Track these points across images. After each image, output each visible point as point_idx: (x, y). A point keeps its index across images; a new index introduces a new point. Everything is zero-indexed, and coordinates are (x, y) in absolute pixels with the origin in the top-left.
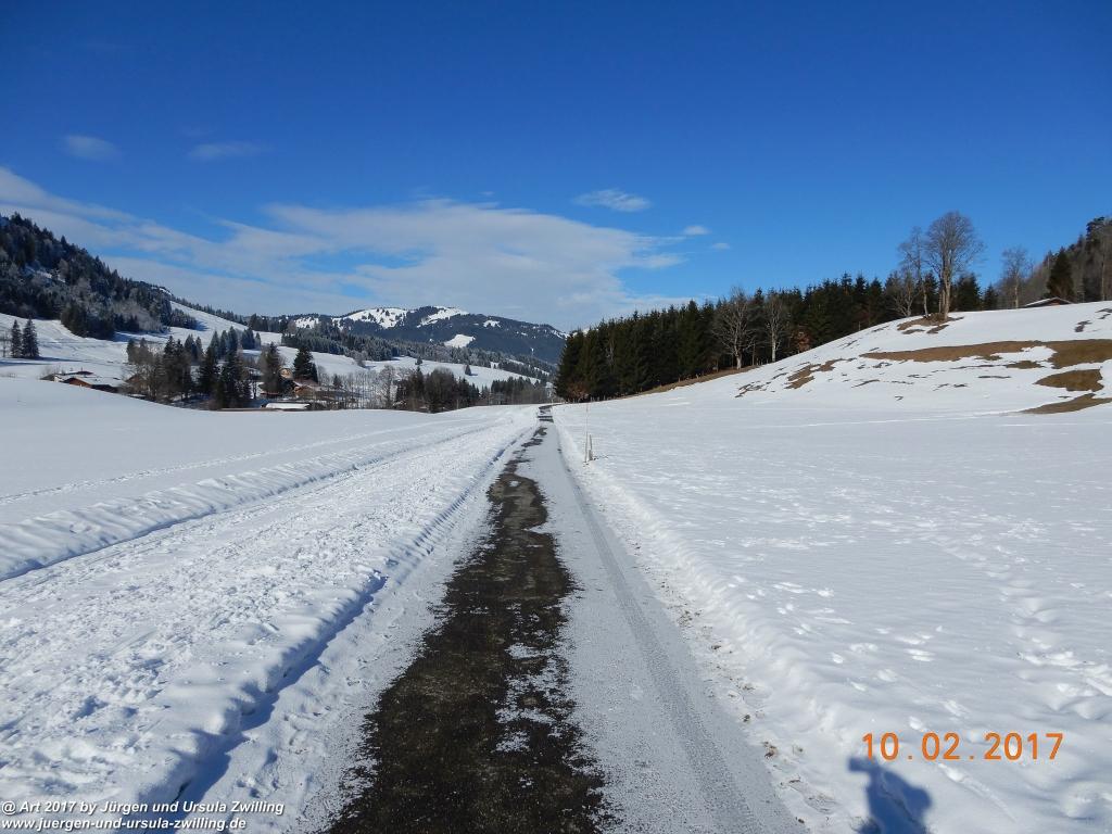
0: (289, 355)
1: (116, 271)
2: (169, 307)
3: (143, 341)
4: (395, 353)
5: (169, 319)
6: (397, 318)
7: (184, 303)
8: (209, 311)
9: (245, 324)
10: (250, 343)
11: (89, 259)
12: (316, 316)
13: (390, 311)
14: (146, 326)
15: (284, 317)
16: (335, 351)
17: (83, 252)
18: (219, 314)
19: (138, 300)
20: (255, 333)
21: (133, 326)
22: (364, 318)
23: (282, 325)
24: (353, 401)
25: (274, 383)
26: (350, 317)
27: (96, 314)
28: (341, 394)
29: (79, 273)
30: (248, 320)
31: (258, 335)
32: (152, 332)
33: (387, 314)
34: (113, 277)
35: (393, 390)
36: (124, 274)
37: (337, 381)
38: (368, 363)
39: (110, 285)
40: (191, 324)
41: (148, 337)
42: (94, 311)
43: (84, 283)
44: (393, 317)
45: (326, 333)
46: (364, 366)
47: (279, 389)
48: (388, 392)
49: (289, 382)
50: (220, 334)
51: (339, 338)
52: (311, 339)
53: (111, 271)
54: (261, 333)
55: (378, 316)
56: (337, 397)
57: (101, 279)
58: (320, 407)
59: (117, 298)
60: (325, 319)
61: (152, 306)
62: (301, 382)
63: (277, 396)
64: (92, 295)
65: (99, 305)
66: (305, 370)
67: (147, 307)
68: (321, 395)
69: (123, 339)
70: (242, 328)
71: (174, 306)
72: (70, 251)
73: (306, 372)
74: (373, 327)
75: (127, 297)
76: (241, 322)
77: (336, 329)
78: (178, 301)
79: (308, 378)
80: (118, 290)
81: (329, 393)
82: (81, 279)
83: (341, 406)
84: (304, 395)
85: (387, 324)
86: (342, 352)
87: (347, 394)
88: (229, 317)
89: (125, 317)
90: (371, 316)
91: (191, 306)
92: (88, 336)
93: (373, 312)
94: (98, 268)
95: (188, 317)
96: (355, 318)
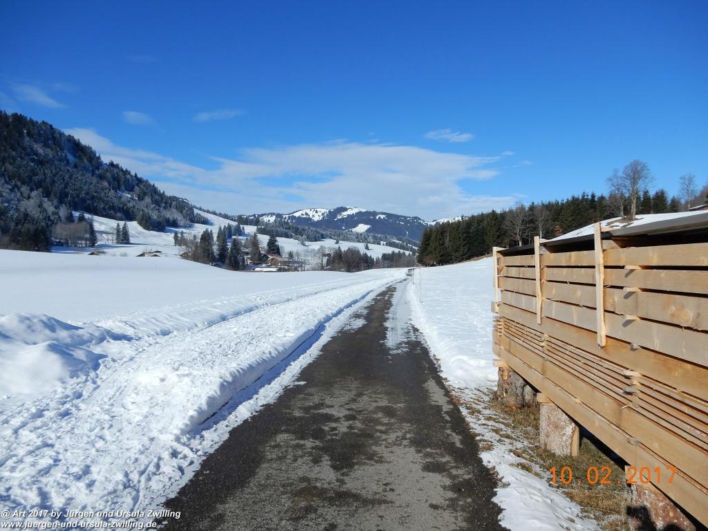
0: (264, 240)
1: (164, 192)
2: (193, 212)
3: (182, 233)
4: (323, 237)
5: (194, 220)
6: (323, 214)
7: (200, 209)
8: (214, 213)
9: (235, 221)
10: (239, 232)
11: (150, 185)
12: (274, 214)
13: (318, 210)
14: (181, 223)
15: (254, 215)
16: (287, 236)
17: (147, 181)
18: (220, 215)
19: (177, 208)
20: (241, 226)
21: (175, 224)
22: (302, 214)
23: (256, 221)
24: (301, 266)
25: (257, 256)
26: (294, 214)
27: (155, 217)
28: (295, 262)
29: (145, 194)
30: (236, 218)
31: (243, 228)
32: (185, 227)
33: (317, 212)
34: (162, 195)
35: (325, 259)
36: (168, 194)
37: (291, 255)
38: (307, 243)
39: (162, 201)
40: (205, 222)
41: (184, 230)
42: (154, 216)
43: (148, 200)
44: (320, 214)
45: (282, 225)
46: (304, 245)
47: (260, 260)
48: (322, 261)
49: (265, 255)
50: (222, 228)
51: (289, 229)
52: (274, 229)
53: (162, 192)
54: (245, 226)
55: (311, 214)
56: (292, 264)
57: (156, 197)
58: (285, 270)
59: (165, 208)
60: (279, 216)
61: (184, 211)
62: (272, 256)
63: (258, 264)
64: (153, 206)
65: (156, 212)
66: (274, 249)
67: (181, 212)
68: (285, 263)
69: (171, 231)
70: (234, 224)
71: (196, 211)
72: (140, 181)
73: (274, 250)
74: (307, 221)
75: (170, 207)
76: (232, 220)
77: (287, 223)
78: (197, 208)
79: (275, 253)
80: (166, 203)
81: (289, 262)
82: (146, 197)
83: (296, 269)
84: (274, 263)
85: (317, 218)
86: (291, 237)
87: (298, 263)
88: (226, 217)
89: (171, 219)
90: (306, 214)
91: (204, 211)
92: (152, 230)
93: (308, 211)
94: (154, 190)
95: (203, 218)
96: (297, 215)
